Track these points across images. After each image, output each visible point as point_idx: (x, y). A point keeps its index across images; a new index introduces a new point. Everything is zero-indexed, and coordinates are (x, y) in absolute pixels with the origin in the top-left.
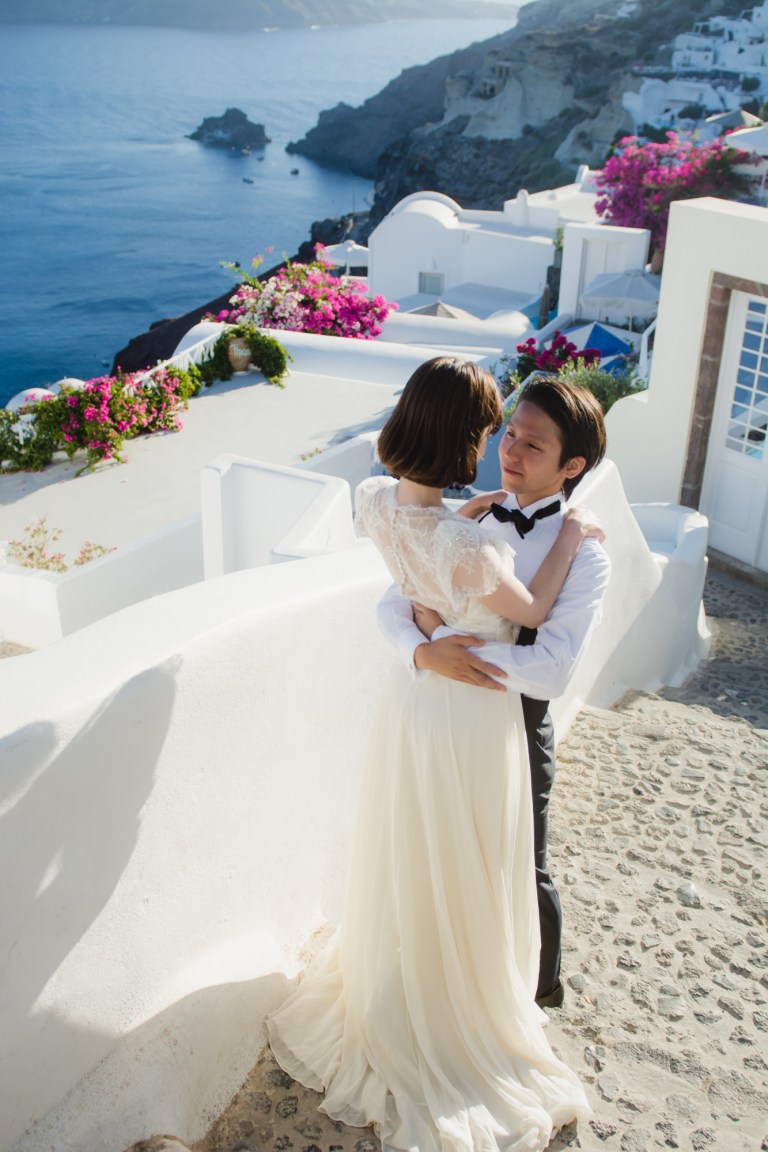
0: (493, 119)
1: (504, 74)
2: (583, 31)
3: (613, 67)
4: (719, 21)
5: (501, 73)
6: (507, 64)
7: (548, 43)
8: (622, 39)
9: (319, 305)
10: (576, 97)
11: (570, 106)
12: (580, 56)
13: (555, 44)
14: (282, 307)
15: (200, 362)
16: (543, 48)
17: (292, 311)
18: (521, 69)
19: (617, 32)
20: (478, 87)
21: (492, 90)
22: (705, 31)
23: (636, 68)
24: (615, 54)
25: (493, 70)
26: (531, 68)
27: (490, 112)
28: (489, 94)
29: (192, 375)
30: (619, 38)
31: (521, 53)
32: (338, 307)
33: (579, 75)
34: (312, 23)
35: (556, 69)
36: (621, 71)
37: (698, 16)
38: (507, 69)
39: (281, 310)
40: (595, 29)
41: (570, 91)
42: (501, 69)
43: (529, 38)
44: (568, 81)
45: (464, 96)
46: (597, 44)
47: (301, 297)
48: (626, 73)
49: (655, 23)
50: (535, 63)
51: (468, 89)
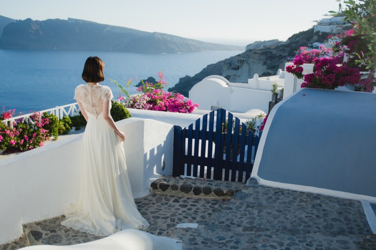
0: (239, 76)
1: (242, 62)
2: (269, 48)
3: (280, 59)
4: (317, 44)
5: (241, 62)
6: (243, 59)
7: (257, 52)
8: (283, 50)
9: (158, 103)
10: (267, 69)
11: (266, 72)
12: (268, 56)
13: (260, 52)
14: (138, 103)
15: (73, 115)
16: (256, 53)
17: (143, 105)
18: (248, 60)
19: (281, 48)
20: (233, 66)
21: (238, 67)
22: (312, 47)
23: (289, 58)
24: (280, 55)
25: (239, 61)
26: (251, 59)
27: (238, 74)
28: (237, 68)
29: (65, 122)
30: (281, 50)
31: (248, 56)
32: (167, 104)
33: (268, 62)
34: (178, 52)
35: (260, 60)
36: (283, 59)
37: (309, 42)
38: (243, 60)
39: (138, 105)
40: (273, 48)
41: (265, 67)
42: (241, 60)
43: (251, 50)
44: (265, 64)
45: (228, 69)
46: (274, 52)
47: (148, 99)
48: (285, 60)
49: (294, 45)
50: (253, 58)
51: (230, 67)
